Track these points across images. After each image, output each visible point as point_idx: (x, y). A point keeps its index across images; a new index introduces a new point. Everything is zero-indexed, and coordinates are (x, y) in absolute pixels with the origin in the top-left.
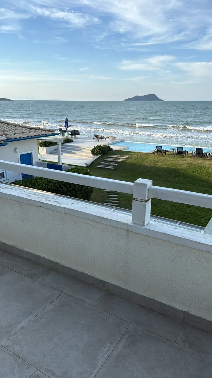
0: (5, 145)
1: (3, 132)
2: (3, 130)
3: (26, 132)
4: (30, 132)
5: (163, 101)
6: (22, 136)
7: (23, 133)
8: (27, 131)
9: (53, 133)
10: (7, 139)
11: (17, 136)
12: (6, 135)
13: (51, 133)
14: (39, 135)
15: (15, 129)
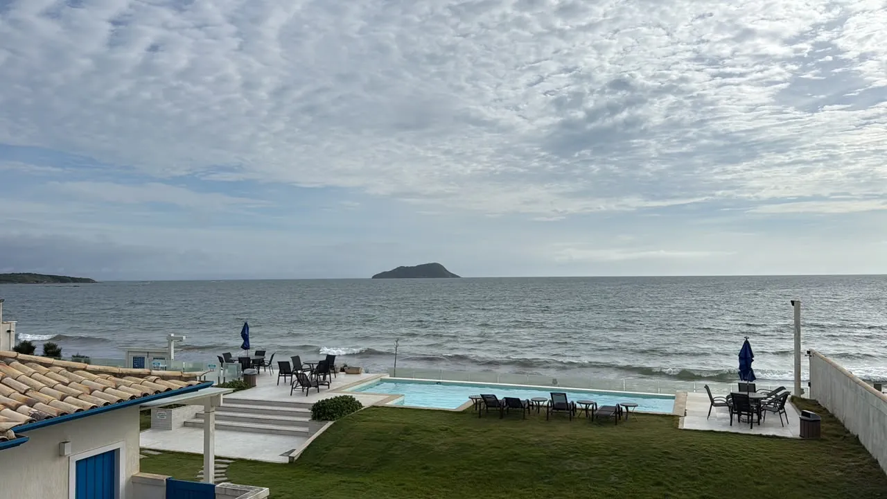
0: (18, 444)
1: (24, 394)
2: (26, 387)
3: (104, 389)
4: (116, 388)
5: (458, 277)
6: (87, 403)
7: (91, 391)
8: (108, 383)
9: (191, 385)
10: (30, 421)
11: (71, 406)
12: (31, 404)
13: (183, 384)
14: (145, 395)
15: (67, 381)
